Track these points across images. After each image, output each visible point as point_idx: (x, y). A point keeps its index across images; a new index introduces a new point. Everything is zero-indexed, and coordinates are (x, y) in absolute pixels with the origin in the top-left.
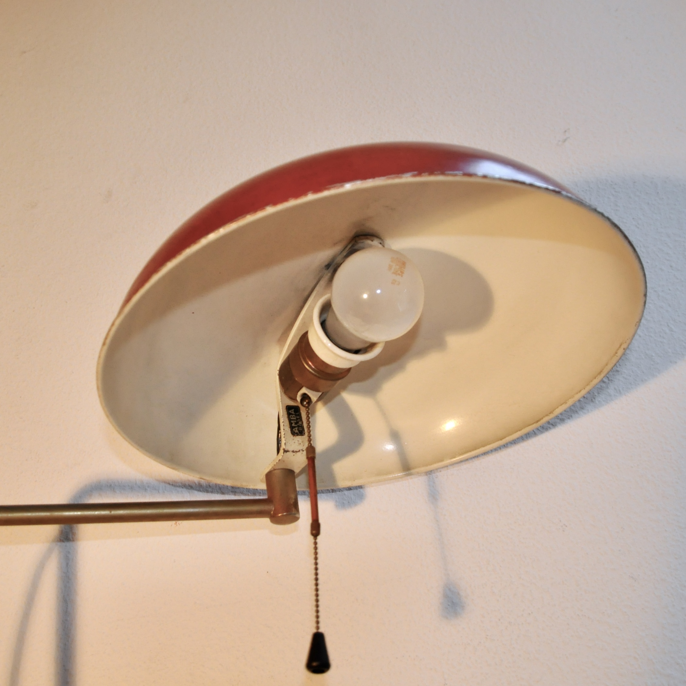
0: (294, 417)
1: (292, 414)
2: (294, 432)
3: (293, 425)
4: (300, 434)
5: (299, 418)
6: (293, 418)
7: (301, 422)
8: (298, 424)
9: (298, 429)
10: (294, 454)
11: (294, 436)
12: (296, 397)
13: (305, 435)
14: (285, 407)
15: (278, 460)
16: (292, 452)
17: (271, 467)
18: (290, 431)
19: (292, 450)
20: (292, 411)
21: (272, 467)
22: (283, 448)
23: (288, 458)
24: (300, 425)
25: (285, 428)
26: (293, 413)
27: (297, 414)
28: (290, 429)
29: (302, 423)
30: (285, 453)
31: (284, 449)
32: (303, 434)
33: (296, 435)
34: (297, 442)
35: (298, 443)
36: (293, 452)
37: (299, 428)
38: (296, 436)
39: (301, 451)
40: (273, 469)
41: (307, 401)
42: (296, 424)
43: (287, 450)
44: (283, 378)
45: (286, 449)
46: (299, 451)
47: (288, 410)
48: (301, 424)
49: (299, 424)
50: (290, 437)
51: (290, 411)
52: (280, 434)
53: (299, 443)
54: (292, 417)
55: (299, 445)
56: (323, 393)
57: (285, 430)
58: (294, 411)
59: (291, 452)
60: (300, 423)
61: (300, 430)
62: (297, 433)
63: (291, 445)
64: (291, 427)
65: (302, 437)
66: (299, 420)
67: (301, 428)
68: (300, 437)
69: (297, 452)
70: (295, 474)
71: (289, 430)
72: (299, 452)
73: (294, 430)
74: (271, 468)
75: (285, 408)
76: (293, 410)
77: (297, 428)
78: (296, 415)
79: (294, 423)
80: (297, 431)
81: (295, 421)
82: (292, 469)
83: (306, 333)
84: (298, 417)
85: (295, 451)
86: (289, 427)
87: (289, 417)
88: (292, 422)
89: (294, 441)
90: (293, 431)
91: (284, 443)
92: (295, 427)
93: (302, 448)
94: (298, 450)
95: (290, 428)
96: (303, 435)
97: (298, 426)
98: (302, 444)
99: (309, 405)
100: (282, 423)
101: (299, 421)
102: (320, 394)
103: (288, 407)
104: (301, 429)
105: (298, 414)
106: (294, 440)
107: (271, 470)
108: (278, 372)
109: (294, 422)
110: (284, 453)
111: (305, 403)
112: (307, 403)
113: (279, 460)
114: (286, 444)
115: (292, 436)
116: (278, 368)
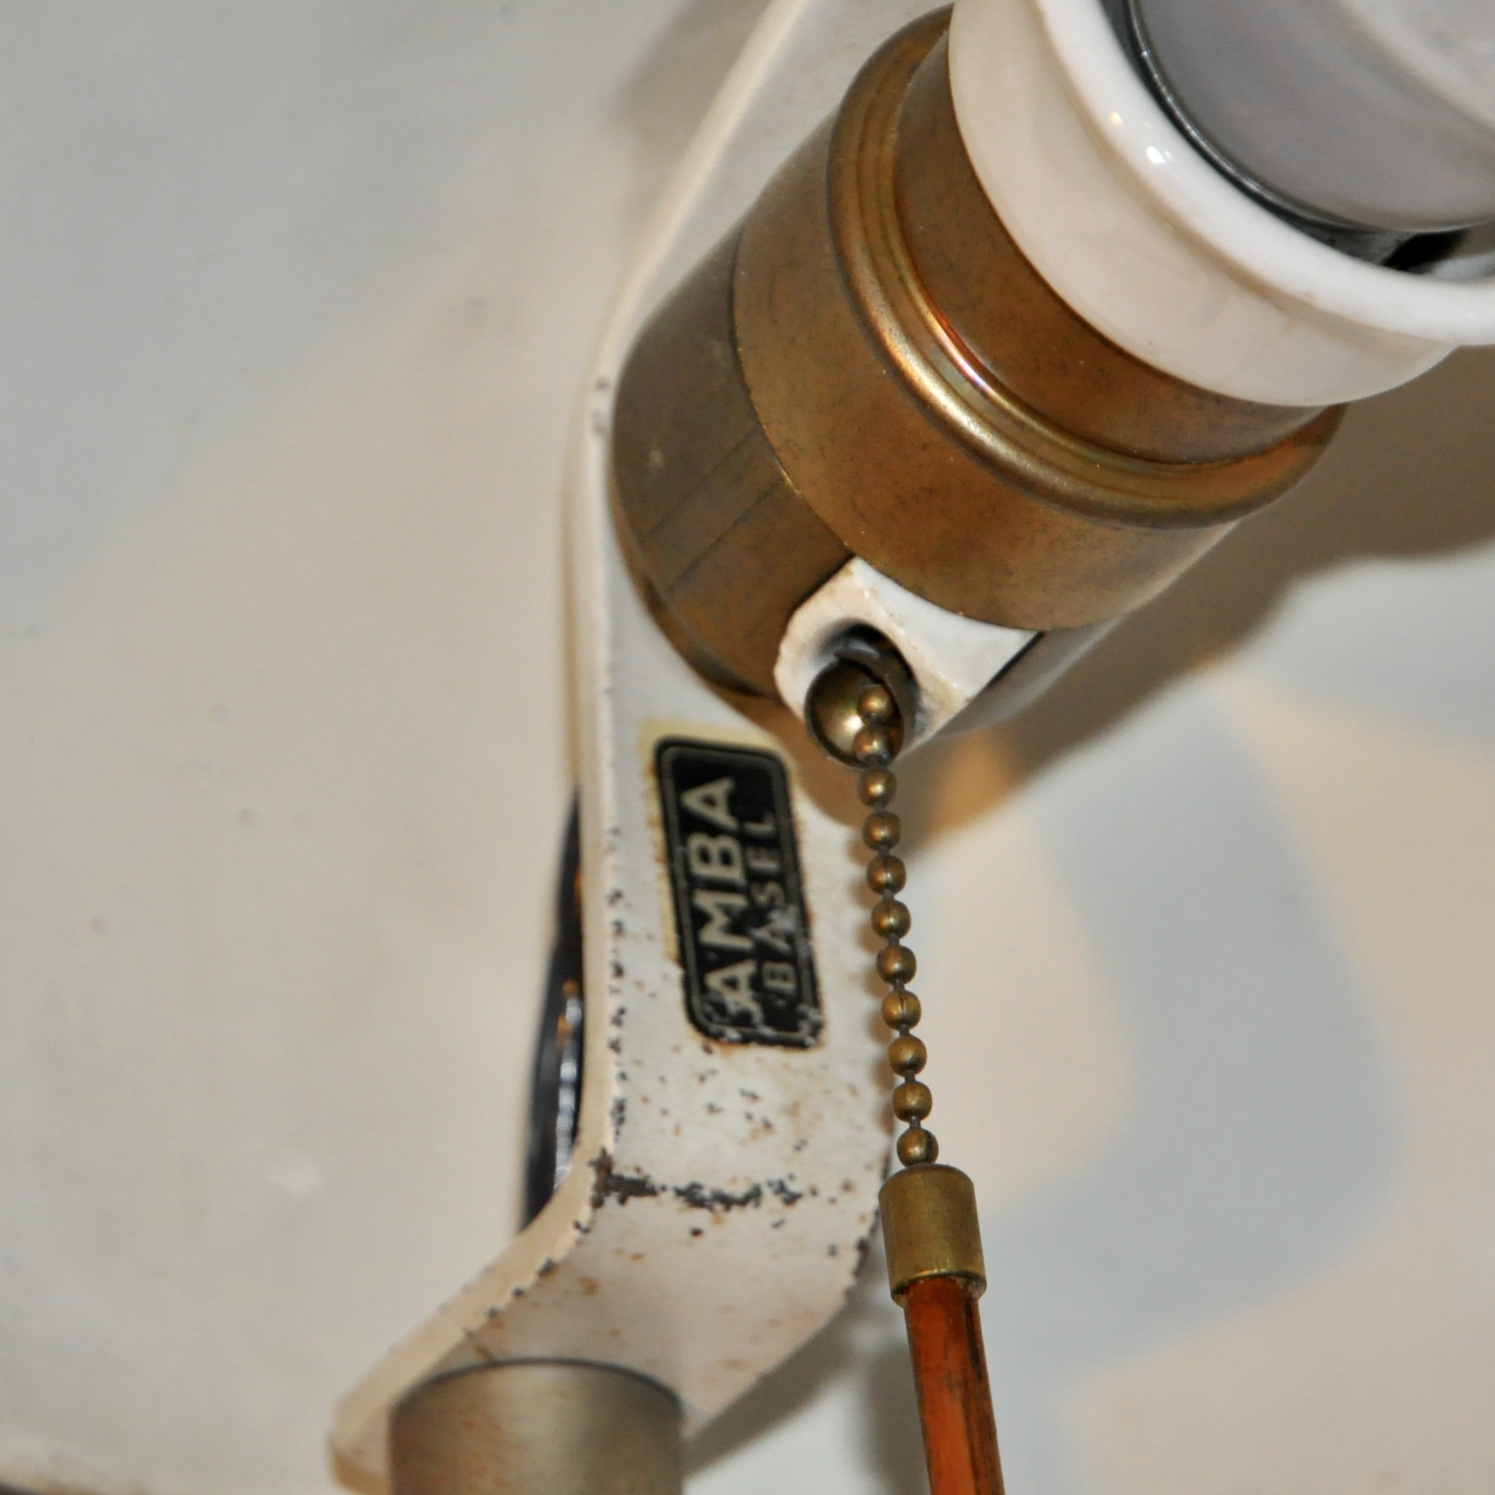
0: (726, 859)
1: (713, 830)
2: (721, 1008)
3: (714, 935)
4: (768, 1032)
5: (779, 878)
6: (715, 871)
7: (793, 910)
8: (761, 933)
9: (756, 983)
10: (700, 1217)
11: (715, 1047)
12: (772, 655)
13: (819, 1044)
14: (647, 758)
15: (540, 1263)
16: (680, 1203)
17: (457, 1336)
18: (674, 995)
19: (683, 1184)
20: (710, 801)
21: (470, 1335)
22: (596, 1155)
23: (638, 1257)
24: (781, 945)
25: (626, 962)
26: (721, 816)
27: (754, 828)
28: (676, 973)
29: (804, 919)
30: (612, 1201)
31: (603, 1165)
32: (804, 1032)
33: (733, 1034)
34: (734, 1106)
35: (749, 1117)
36: (692, 1196)
37: (769, 966)
38: (732, 1043)
39: (771, 1201)
40: (471, 1358)
41: (876, 704)
42: (738, 925)
43: (630, 1174)
44: (656, 458)
45: (624, 1169)
46: (754, 1196)
47: (669, 783)
48: (790, 939)
49: (774, 934)
50: (676, 1049)
51: (693, 800)
52: (572, 1012)
53: (758, 1117)
54: (705, 857)
55: (754, 1135)
56: (1040, 636)
57: (631, 973)
58: (735, 804)
59: (668, 1196)
60: (783, 921)
61: (780, 994)
62: (743, 1020)
63: (677, 1130)
64: (691, 956)
65: (796, 1059)
66: (772, 888)
67: (783, 967)
68: (774, 1055)
69: (727, 1202)
70: (689, 1431)
71: (665, 977)
72: (750, 1208)
73: (715, 980)
74: (458, 1349)
75: (645, 758)
76: (720, 789)
77: (743, 971)
78: (746, 840)
79: (720, 920)
80: (742, 1000)
81: (738, 901)
82: (662, 1375)
83: (938, 24)
84: (766, 864)
85: (706, 1193)
86: (673, 948)
87: (679, 849)
88: (706, 901)
89: (707, 1093)
90: (704, 989)
91: (610, 1105)
92: (728, 958)
93: (778, 1173)
94: (739, 1190)
95: (682, 960)
96: (801, 1045)
97: (763, 953)
98: (781, 1123)
99: (893, 747)
100: (604, 903)
101: (771, 906)
102: (1010, 642)
103: (671, 753)
104: (789, 986)
105: (764, 828)
106: (711, 1082)
107: (456, 1365)
108: (603, 404)
109: (727, 910)
110: (597, 1203)
111: (854, 723)
112: (874, 725)
113: (549, 1270)
114: (631, 1112)
115: (691, 1041)
116: (611, 365)
